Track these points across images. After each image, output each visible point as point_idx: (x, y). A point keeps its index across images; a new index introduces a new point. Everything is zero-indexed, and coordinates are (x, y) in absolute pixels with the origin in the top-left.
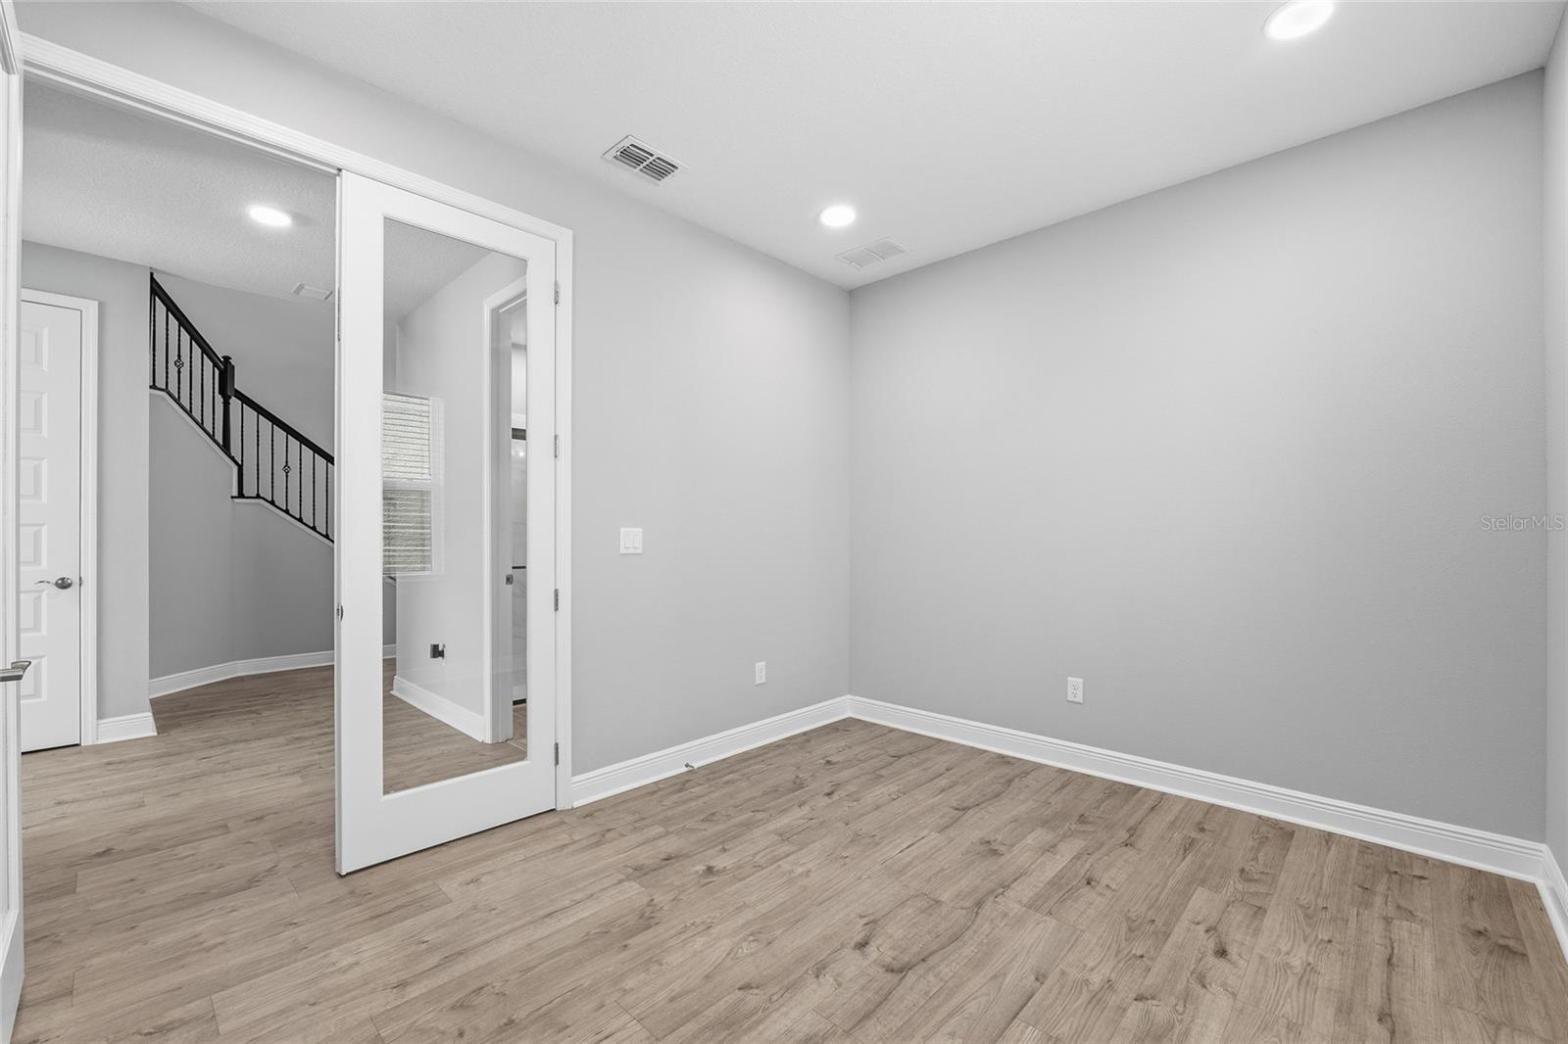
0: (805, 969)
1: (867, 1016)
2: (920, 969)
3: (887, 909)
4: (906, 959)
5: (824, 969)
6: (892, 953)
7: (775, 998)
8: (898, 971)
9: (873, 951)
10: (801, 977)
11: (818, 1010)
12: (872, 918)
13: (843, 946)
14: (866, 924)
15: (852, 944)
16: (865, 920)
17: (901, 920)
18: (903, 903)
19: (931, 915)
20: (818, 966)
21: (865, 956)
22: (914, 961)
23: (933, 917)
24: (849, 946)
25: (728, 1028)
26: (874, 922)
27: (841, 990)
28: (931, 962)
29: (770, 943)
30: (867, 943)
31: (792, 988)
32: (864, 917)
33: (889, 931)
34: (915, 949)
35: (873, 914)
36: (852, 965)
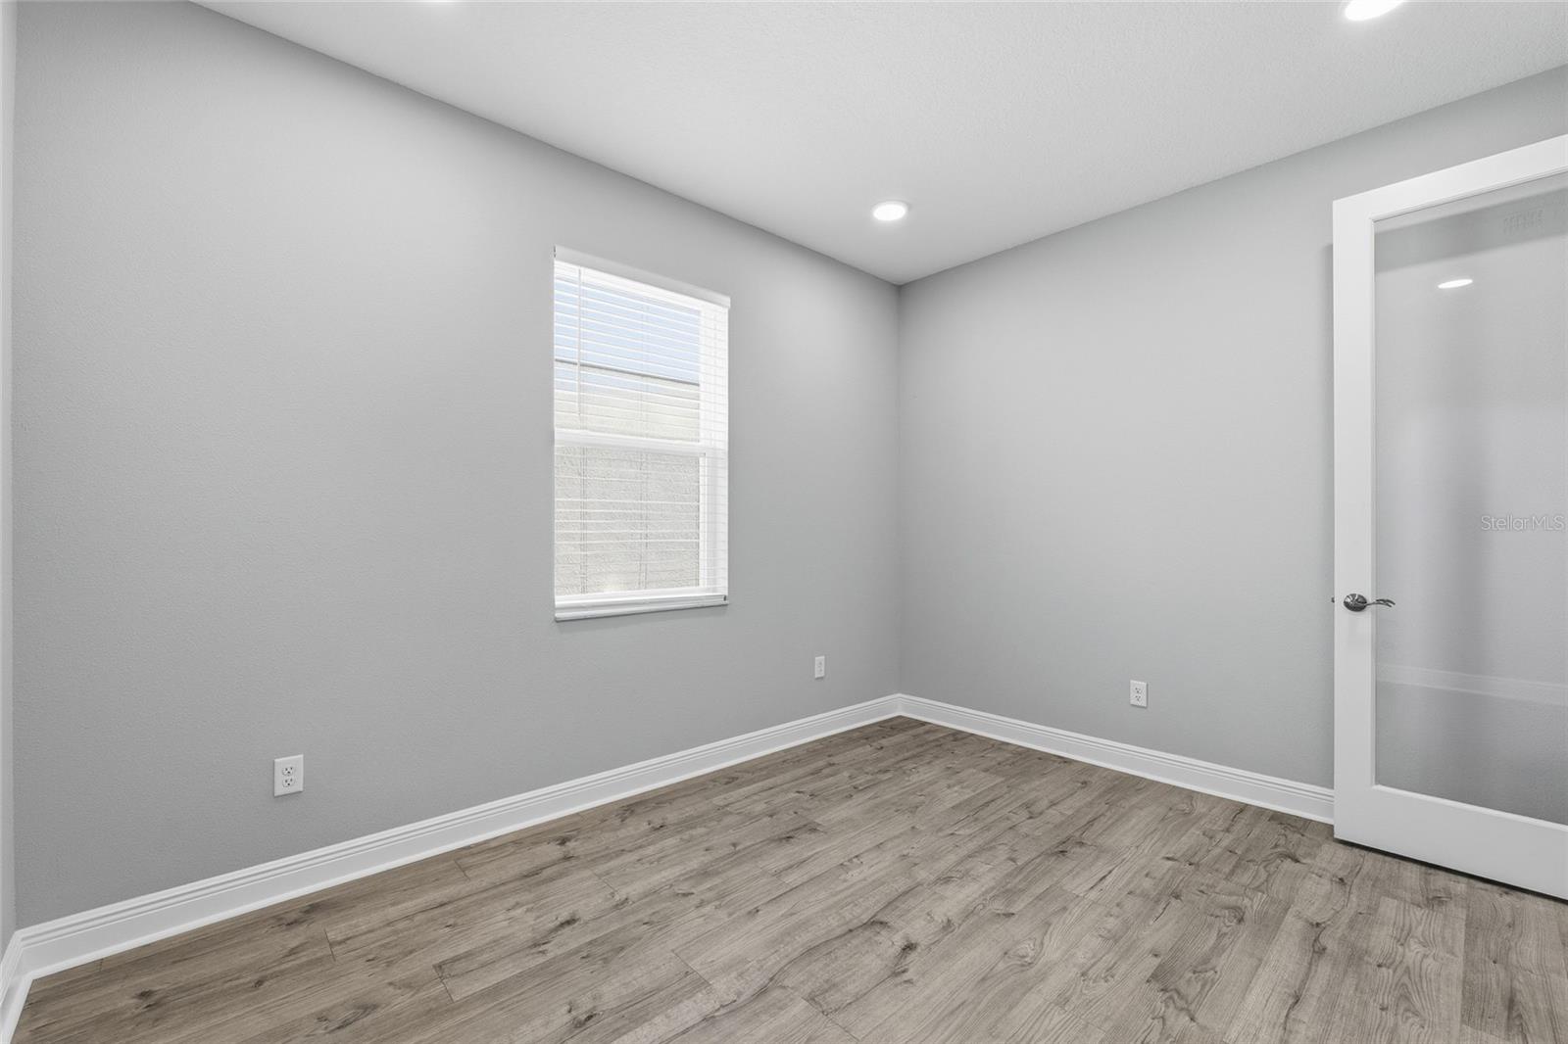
0: (962, 928)
1: (905, 893)
2: (856, 923)
3: (878, 991)
4: (867, 933)
5: (944, 927)
6: (878, 938)
7: (981, 907)
8: (876, 923)
9: (899, 941)
10: (964, 921)
11: (942, 898)
12: (899, 980)
13: (929, 948)
14: (904, 972)
15: (919, 950)
16: (906, 976)
17: (863, 975)
18: (857, 999)
19: (827, 981)
20: (950, 930)
21: (906, 937)
22: (860, 930)
23: (826, 977)
24: (923, 947)
25: (1007, 890)
26: (896, 974)
27: (927, 911)
28: (845, 928)
29: (1006, 953)
30: (904, 949)
31: (968, 913)
32: (906, 982)
33: (880, 962)
34: (855, 942)
35: (896, 986)
36: (917, 928)
